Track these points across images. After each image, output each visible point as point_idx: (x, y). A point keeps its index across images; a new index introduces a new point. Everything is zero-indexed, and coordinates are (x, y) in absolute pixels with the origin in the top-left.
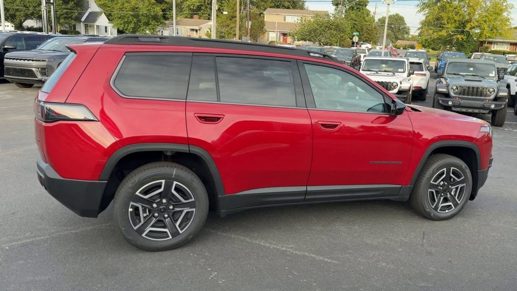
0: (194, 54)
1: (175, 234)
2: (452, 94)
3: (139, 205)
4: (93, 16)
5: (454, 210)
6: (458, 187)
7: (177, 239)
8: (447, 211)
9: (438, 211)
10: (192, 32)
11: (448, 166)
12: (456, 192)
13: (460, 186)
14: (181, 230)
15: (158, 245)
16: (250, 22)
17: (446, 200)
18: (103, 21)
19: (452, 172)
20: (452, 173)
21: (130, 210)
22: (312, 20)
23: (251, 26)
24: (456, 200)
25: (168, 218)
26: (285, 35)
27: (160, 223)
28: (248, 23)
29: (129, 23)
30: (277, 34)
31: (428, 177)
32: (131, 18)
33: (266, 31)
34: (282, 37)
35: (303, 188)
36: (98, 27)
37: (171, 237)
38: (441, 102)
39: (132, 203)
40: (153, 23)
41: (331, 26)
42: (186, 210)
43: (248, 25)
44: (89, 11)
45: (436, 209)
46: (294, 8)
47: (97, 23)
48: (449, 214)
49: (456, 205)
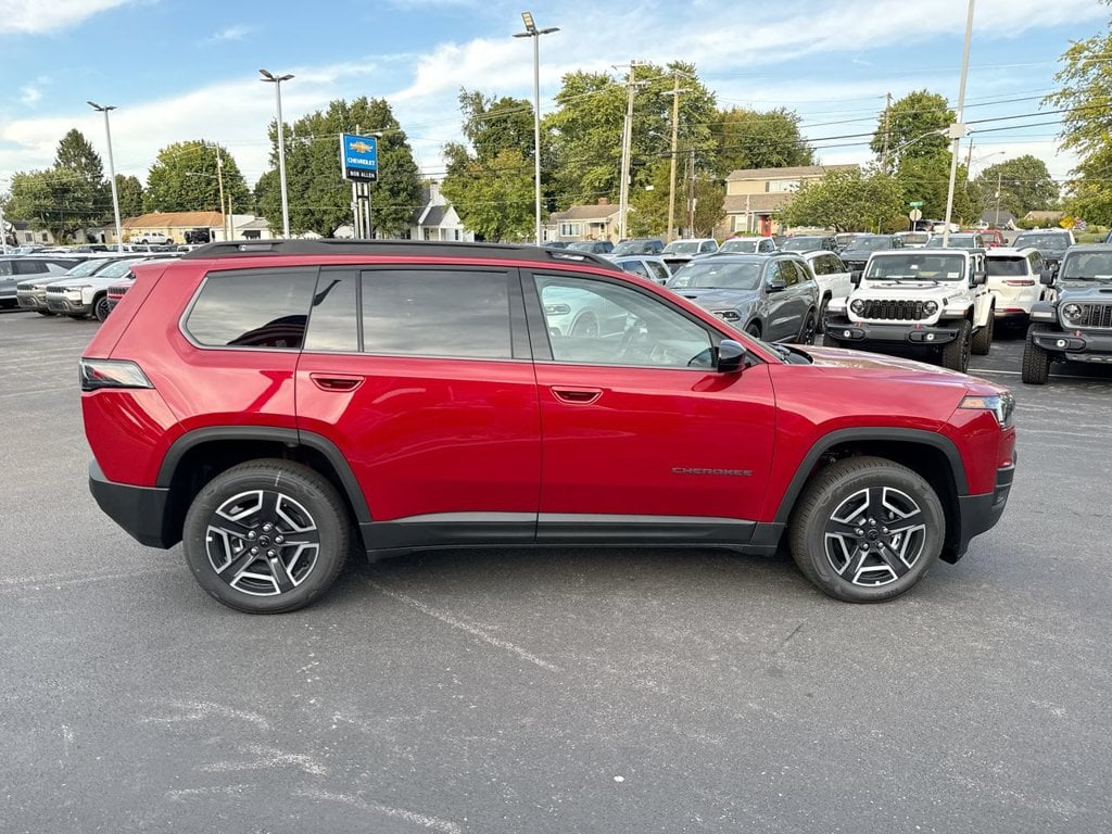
0: (323, 268)
1: (286, 586)
2: (1067, 324)
3: (223, 532)
4: (437, 214)
5: (895, 582)
6: (904, 533)
7: (290, 597)
8: (878, 583)
9: (855, 581)
10: (594, 229)
11: (876, 484)
12: (901, 542)
13: (911, 529)
14: (297, 580)
15: (258, 603)
16: (695, 200)
17: (875, 558)
18: (451, 220)
19: (887, 496)
20: (887, 500)
21: (209, 539)
22: (821, 183)
23: (697, 208)
24: (901, 561)
25: (274, 556)
26: (765, 217)
27: (259, 565)
28: (691, 202)
29: (489, 221)
30: (750, 218)
31: (821, 505)
32: (492, 213)
33: (726, 214)
34: (760, 222)
35: (530, 517)
36: (444, 231)
37: (278, 592)
38: (1038, 342)
39: (210, 528)
40: (528, 219)
41: (860, 193)
42: (304, 545)
43: (691, 207)
44: (431, 205)
45: (848, 576)
46: (789, 164)
47: (442, 225)
48: (882, 591)
49: (902, 571)
